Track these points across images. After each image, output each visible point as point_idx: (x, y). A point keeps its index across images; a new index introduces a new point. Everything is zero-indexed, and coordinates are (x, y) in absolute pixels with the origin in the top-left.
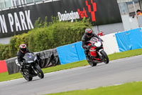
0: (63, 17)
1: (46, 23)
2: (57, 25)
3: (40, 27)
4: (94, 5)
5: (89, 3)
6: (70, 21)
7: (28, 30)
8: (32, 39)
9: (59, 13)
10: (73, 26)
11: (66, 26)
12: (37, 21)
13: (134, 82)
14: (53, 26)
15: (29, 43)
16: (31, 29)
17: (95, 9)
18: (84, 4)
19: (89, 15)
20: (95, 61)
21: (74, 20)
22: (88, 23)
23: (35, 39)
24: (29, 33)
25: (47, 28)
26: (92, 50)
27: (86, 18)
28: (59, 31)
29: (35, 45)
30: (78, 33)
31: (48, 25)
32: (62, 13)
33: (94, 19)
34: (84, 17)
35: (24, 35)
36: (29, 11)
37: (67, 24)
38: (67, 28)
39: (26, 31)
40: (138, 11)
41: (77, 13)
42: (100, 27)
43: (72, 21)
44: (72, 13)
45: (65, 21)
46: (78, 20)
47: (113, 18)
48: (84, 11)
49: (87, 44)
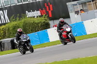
0: (30, 14)
1: (18, 19)
2: (26, 19)
3: (14, 21)
4: (51, 6)
5: (48, 5)
6: (34, 17)
7: (6, 23)
8: (9, 29)
9: (27, 12)
10: (37, 20)
11: (32, 21)
12: (12, 17)
13: (79, 58)
14: (23, 21)
15: (6, 32)
16: (8, 23)
17: (51, 9)
18: (44, 5)
19: (47, 13)
20: (66, 41)
21: (37, 17)
22: (46, 18)
23: (11, 29)
24: (7, 25)
25: (19, 22)
26: (64, 34)
27: (46, 15)
28: (27, 24)
29: (11, 33)
30: (40, 25)
31: (19, 20)
32: (29, 11)
33: (50, 16)
34: (44, 15)
35: (3, 26)
36: (6, 11)
37: (32, 19)
38: (32, 22)
39: (4, 24)
40: (81, 10)
41: (39, 11)
42: (55, 21)
43: (36, 17)
44: (36, 12)
45: (31, 17)
46: (40, 16)
47: (64, 15)
48: (44, 11)
49: (61, 29)
